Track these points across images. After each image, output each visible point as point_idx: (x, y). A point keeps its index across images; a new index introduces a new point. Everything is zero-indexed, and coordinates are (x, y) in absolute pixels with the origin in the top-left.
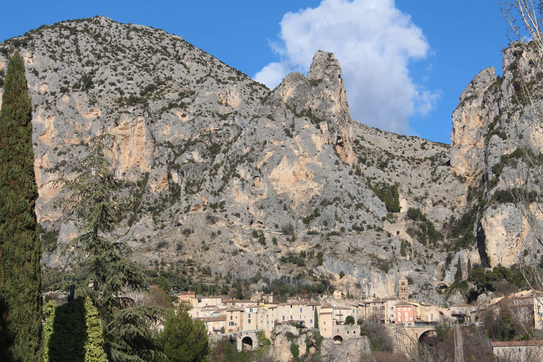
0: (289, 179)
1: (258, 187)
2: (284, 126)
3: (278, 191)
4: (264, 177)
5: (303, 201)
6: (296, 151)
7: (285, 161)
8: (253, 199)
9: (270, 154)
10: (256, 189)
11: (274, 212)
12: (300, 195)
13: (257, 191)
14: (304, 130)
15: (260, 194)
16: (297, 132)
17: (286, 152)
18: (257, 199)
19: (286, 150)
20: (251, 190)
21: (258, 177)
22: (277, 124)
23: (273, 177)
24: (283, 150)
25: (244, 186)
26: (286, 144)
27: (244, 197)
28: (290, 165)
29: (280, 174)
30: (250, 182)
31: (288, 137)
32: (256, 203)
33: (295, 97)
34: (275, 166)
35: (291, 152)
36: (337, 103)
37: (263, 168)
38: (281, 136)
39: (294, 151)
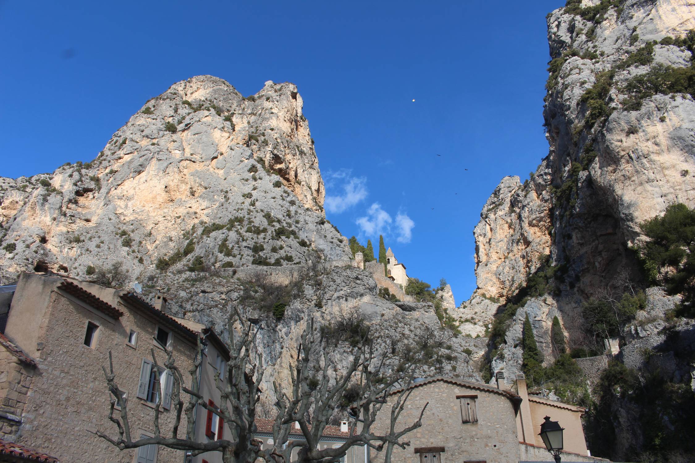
0: (155, 198)
1: (84, 207)
2: (169, 123)
3: (125, 216)
4: (104, 190)
5: (173, 234)
6: (177, 152)
7: (153, 167)
8: (65, 226)
9: (127, 158)
10: (80, 210)
11: (98, 246)
12: (170, 224)
13: (79, 213)
14: (199, 123)
15: (84, 218)
16: (186, 125)
17: (158, 154)
18: (74, 227)
19: (159, 150)
20: (61, 207)
21: (91, 190)
22: (155, 117)
23: (121, 193)
24: (152, 150)
25: (48, 198)
26: (162, 142)
27: (43, 217)
28: (161, 174)
29: (137, 189)
30: (65, 194)
31: (168, 132)
32: (68, 232)
33: (206, 99)
34: (131, 175)
35: (167, 152)
36: (282, 118)
37: (107, 178)
38: (155, 132)
39: (173, 152)
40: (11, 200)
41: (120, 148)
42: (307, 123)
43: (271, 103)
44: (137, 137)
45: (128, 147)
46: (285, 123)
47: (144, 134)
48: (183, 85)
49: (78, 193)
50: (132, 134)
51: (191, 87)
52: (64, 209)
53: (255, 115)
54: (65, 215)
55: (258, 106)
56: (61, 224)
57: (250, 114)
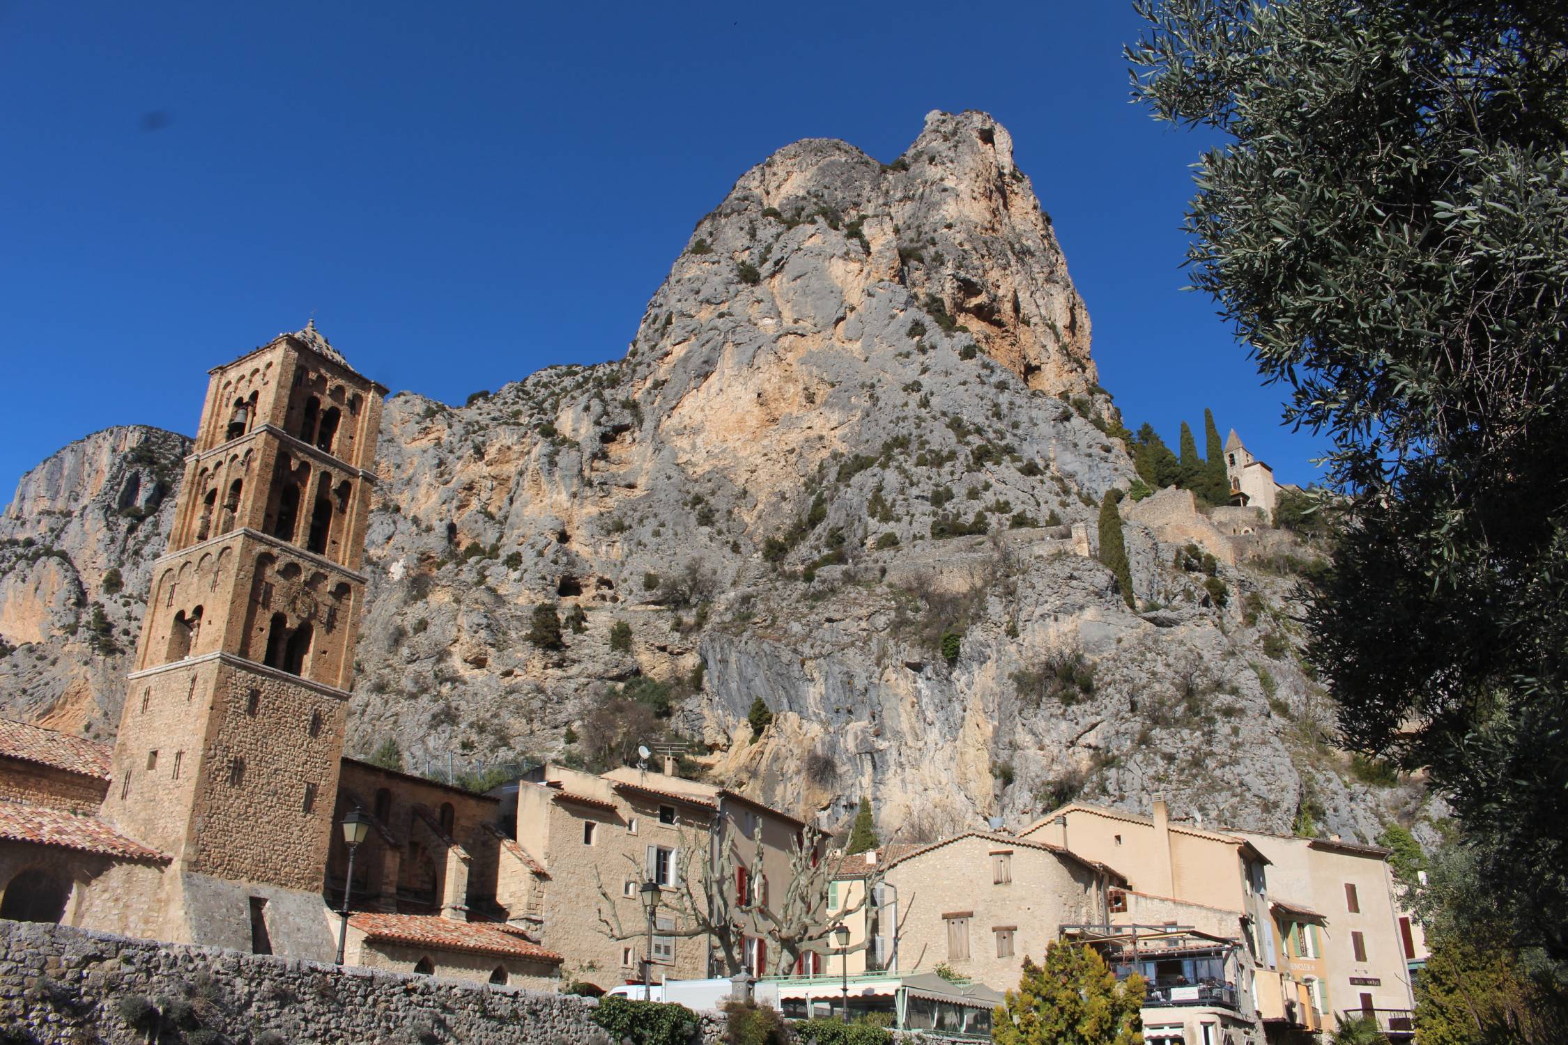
0: (741, 420)
1: (620, 462)
2: (743, 263)
3: (694, 465)
4: (648, 424)
5: (787, 485)
6: (768, 321)
7: (728, 362)
8: (595, 504)
9: (680, 351)
10: (614, 468)
11: (657, 534)
12: (777, 468)
13: (613, 475)
14: (800, 253)
15: (623, 483)
16: (776, 263)
17: (733, 333)
18: (611, 502)
19: (733, 324)
20: (581, 470)
21: (626, 428)
22: (716, 258)
23: (680, 423)
24: (722, 327)
25: (557, 458)
26: (738, 306)
27: (555, 496)
28: (745, 371)
29: (707, 408)
30: (583, 444)
31: (744, 285)
32: (602, 514)
33: (808, 193)
34: (692, 384)
35: (750, 327)
36: (966, 196)
37: (649, 399)
38: (721, 288)
39: (760, 324)
40: (498, 446)
41: (663, 335)
42: (1027, 183)
43: (939, 167)
44: (690, 306)
45: (678, 330)
46: (975, 203)
47: (701, 297)
48: (758, 175)
49: (606, 438)
50: (679, 300)
51: (775, 174)
52: (587, 473)
53: (911, 199)
54: (590, 484)
55: (914, 179)
56: (587, 502)
57: (901, 201)
